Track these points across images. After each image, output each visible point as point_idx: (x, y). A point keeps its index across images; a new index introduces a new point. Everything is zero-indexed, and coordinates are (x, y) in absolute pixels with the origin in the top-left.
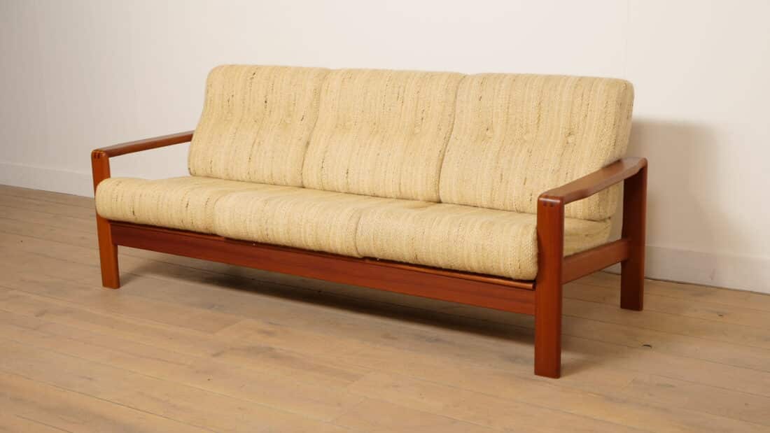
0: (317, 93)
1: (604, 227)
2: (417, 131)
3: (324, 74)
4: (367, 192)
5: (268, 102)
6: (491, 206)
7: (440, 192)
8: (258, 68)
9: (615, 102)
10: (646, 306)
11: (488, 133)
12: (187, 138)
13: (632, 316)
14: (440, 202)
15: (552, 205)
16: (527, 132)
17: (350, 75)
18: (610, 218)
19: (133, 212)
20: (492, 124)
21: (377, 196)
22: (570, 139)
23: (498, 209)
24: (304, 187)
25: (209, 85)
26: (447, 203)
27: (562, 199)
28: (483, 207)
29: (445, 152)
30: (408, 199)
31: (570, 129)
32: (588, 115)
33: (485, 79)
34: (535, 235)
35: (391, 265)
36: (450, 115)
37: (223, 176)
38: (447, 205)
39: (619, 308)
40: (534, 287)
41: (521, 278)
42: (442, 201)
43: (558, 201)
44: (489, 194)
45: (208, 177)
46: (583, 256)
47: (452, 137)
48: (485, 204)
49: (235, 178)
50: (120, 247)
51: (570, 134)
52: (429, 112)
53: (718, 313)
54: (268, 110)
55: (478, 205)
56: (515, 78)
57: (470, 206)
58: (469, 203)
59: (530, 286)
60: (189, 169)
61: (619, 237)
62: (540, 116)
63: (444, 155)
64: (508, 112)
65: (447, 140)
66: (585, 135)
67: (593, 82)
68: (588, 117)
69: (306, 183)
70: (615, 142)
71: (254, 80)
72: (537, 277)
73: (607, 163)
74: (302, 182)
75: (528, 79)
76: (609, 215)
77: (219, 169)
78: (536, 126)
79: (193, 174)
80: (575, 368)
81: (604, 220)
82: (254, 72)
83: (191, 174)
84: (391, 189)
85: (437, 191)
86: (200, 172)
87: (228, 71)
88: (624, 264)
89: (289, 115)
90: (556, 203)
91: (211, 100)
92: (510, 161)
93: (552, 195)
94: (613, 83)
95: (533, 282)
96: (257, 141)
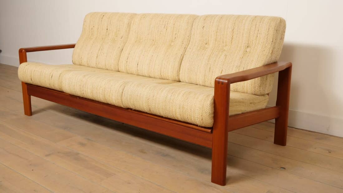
0: (129, 25)
1: (264, 99)
2: (172, 44)
3: (133, 16)
4: (146, 75)
5: (108, 29)
6: (204, 85)
7: (180, 75)
8: (106, 13)
9: (273, 29)
10: (288, 144)
11: (206, 46)
12: (73, 46)
13: (280, 149)
14: (180, 81)
15: (222, 83)
16: (226, 45)
17: (144, 16)
18: (268, 94)
19: (31, 79)
20: (209, 41)
21: (151, 77)
22: (248, 50)
23: (208, 87)
24: (119, 71)
25: (85, 21)
26: (183, 82)
27: (228, 80)
28: (200, 85)
29: (184, 55)
30: (165, 79)
31: (248, 44)
32: (258, 36)
33: (206, 17)
34: (212, 101)
35: (140, 113)
36: (188, 36)
37: (86, 65)
38: (183, 83)
39: (273, 143)
40: (212, 132)
41: (203, 125)
42: (181, 81)
43: (226, 81)
44: (203, 78)
45: (80, 65)
46: (247, 115)
47: (188, 47)
48: (201, 83)
49: (91, 66)
50: (32, 97)
51: (248, 46)
52: (179, 34)
53: (328, 150)
54: (108, 33)
55: (198, 84)
56: (222, 17)
57: (194, 84)
58: (193, 83)
59: (210, 131)
60: (73, 61)
61: (274, 105)
62: (233, 37)
63: (183, 57)
64: (217, 34)
65: (185, 49)
66: (256, 47)
67: (262, 18)
68: (258, 37)
69: (120, 69)
70: (272, 52)
71: (103, 19)
72: (213, 126)
73: (266, 63)
74: (118, 69)
75: (228, 17)
76: (266, 92)
77: (84, 62)
78: (230, 42)
79: (74, 64)
80: (236, 179)
81: (263, 95)
82: (103, 15)
83: (73, 63)
84: (157, 74)
85: (178, 75)
86: (77, 62)
87: (93, 15)
88: (276, 120)
89: (117, 36)
90: (225, 83)
91: (85, 29)
92: (215, 61)
93: (223, 77)
94: (273, 19)
95: (211, 128)
96: (101, 49)
